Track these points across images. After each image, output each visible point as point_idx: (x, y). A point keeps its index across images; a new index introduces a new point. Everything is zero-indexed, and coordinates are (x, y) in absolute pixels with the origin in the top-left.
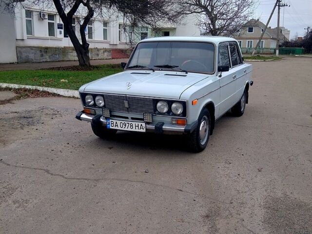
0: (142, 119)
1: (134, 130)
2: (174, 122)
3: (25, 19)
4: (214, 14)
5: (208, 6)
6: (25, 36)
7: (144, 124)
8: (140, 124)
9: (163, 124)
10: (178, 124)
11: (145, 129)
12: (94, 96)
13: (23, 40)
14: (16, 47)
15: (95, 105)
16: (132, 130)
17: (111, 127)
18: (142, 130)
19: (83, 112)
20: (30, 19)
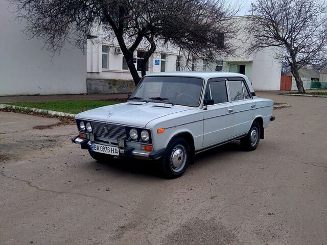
0: (117, 144)
1: (110, 153)
2: (143, 148)
3: (101, 53)
4: (294, 47)
5: (287, 38)
6: (101, 70)
7: (118, 149)
8: (115, 148)
9: (133, 149)
10: (146, 150)
11: (118, 153)
12: (85, 122)
13: (98, 73)
14: (87, 79)
15: (86, 130)
16: (108, 153)
17: (94, 151)
18: (116, 154)
19: (79, 137)
20: (107, 54)
